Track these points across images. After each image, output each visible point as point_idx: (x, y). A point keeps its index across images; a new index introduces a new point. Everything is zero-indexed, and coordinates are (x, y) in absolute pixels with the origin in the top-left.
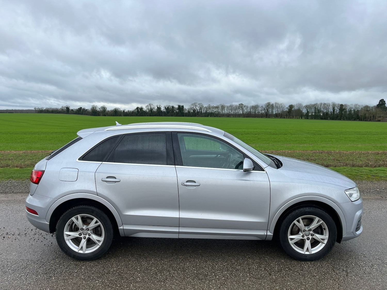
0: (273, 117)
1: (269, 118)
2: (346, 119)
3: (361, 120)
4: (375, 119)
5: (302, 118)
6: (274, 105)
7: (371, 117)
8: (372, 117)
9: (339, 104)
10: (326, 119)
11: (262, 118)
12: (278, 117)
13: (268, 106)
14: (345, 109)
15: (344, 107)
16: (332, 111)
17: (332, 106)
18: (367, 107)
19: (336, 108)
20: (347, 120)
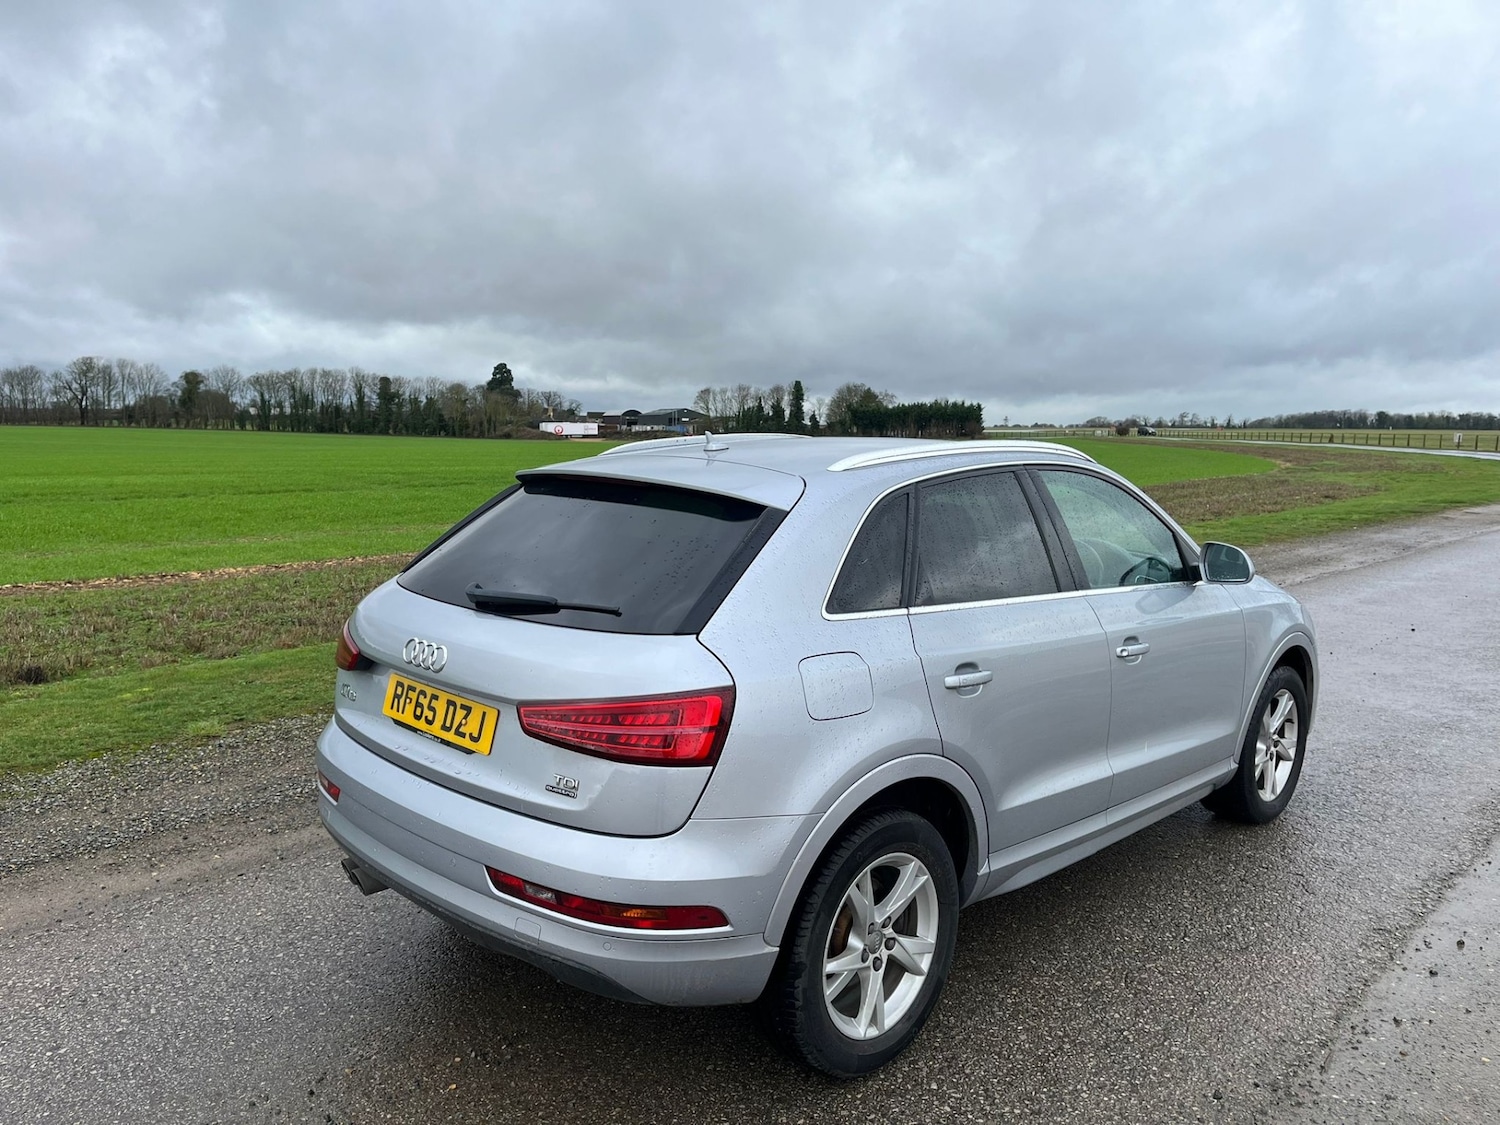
0: (115, 422)
1: (97, 425)
2: (403, 431)
3: (454, 435)
4: (495, 430)
5: (243, 427)
6: (116, 371)
7: (481, 424)
8: (485, 424)
9: (374, 378)
10: (337, 432)
11: (61, 424)
12: (138, 424)
13: (85, 373)
14: (397, 395)
15: (393, 386)
16: (354, 399)
17: (352, 384)
18: (457, 389)
19: (367, 391)
20: (408, 434)
